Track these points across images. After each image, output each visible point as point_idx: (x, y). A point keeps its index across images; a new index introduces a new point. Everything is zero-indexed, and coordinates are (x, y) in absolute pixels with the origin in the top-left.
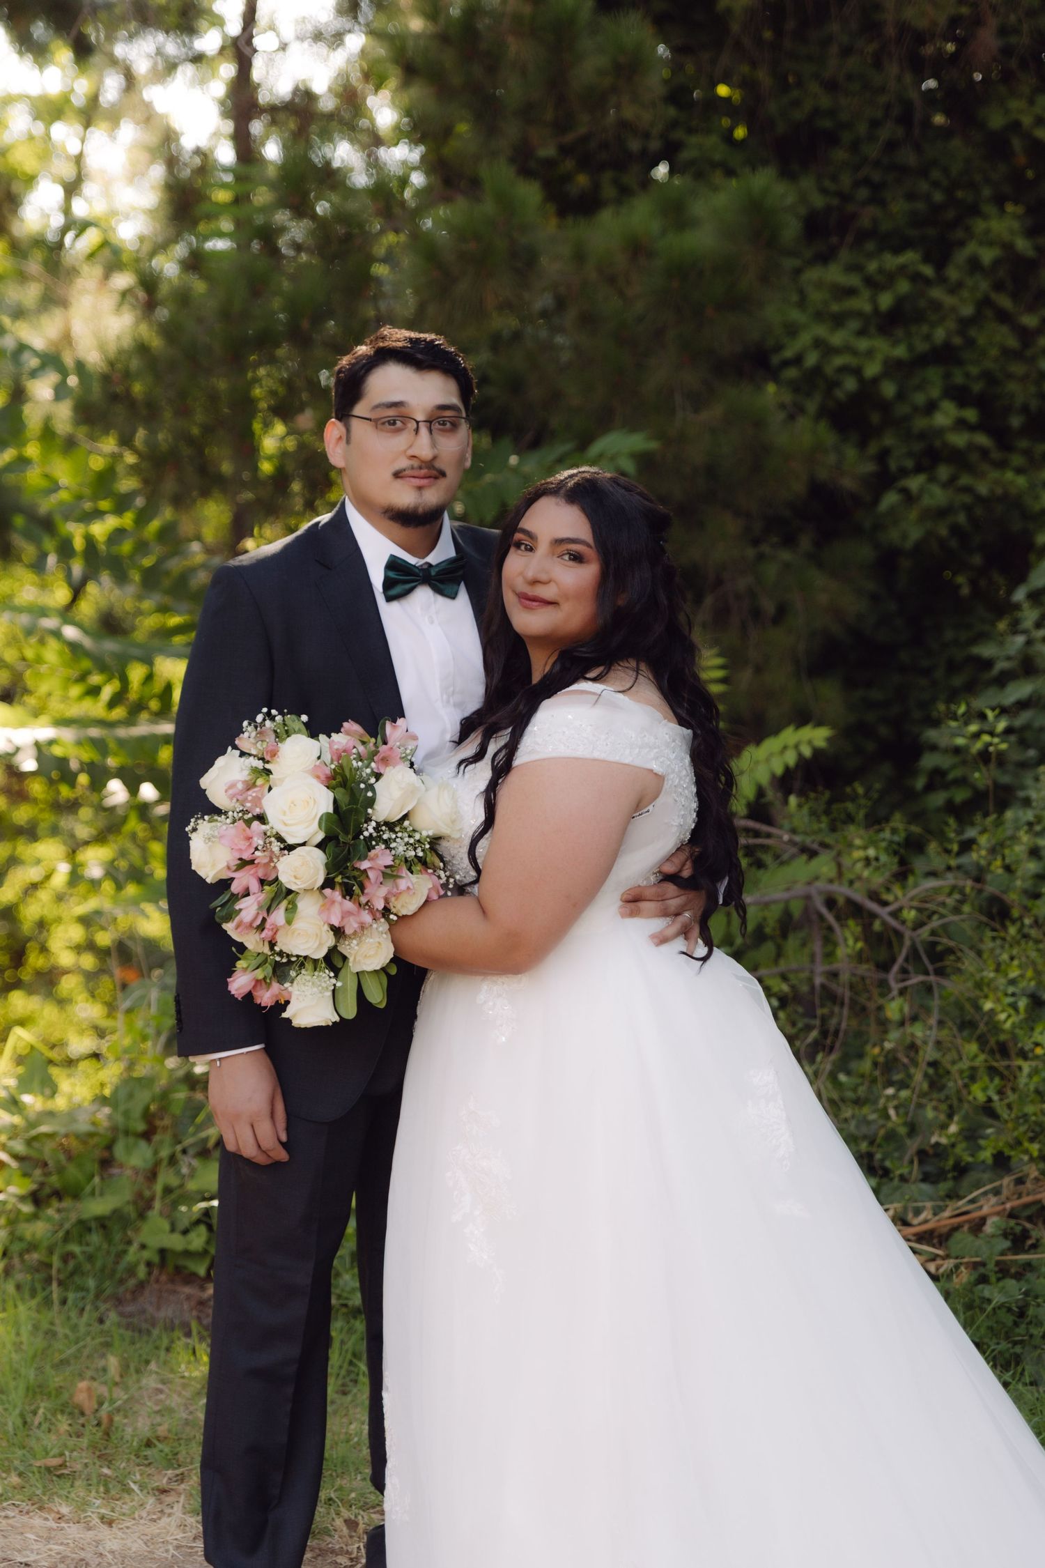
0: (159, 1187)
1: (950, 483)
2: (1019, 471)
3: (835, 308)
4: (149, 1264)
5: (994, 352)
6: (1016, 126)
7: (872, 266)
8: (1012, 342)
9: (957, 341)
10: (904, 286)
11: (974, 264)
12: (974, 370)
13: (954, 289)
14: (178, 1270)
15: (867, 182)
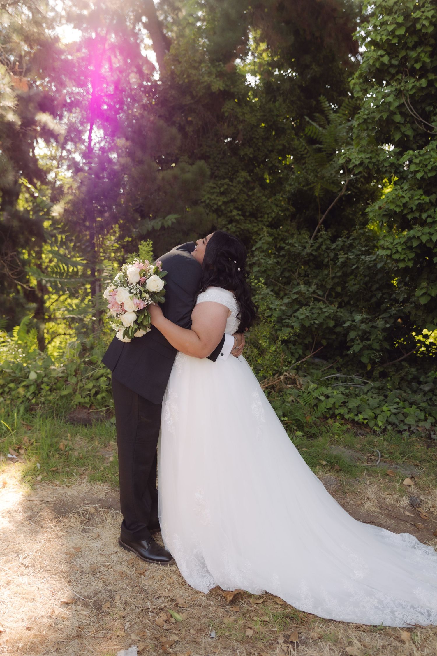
0: (78, 387)
1: (235, 226)
2: (249, 224)
3: (211, 191)
4: (76, 405)
5: (243, 200)
6: (246, 154)
7: (220, 182)
8: (247, 198)
9: (236, 198)
10: (226, 187)
11: (239, 182)
12: (239, 204)
13: (235, 187)
14: (83, 406)
15: (216, 166)
